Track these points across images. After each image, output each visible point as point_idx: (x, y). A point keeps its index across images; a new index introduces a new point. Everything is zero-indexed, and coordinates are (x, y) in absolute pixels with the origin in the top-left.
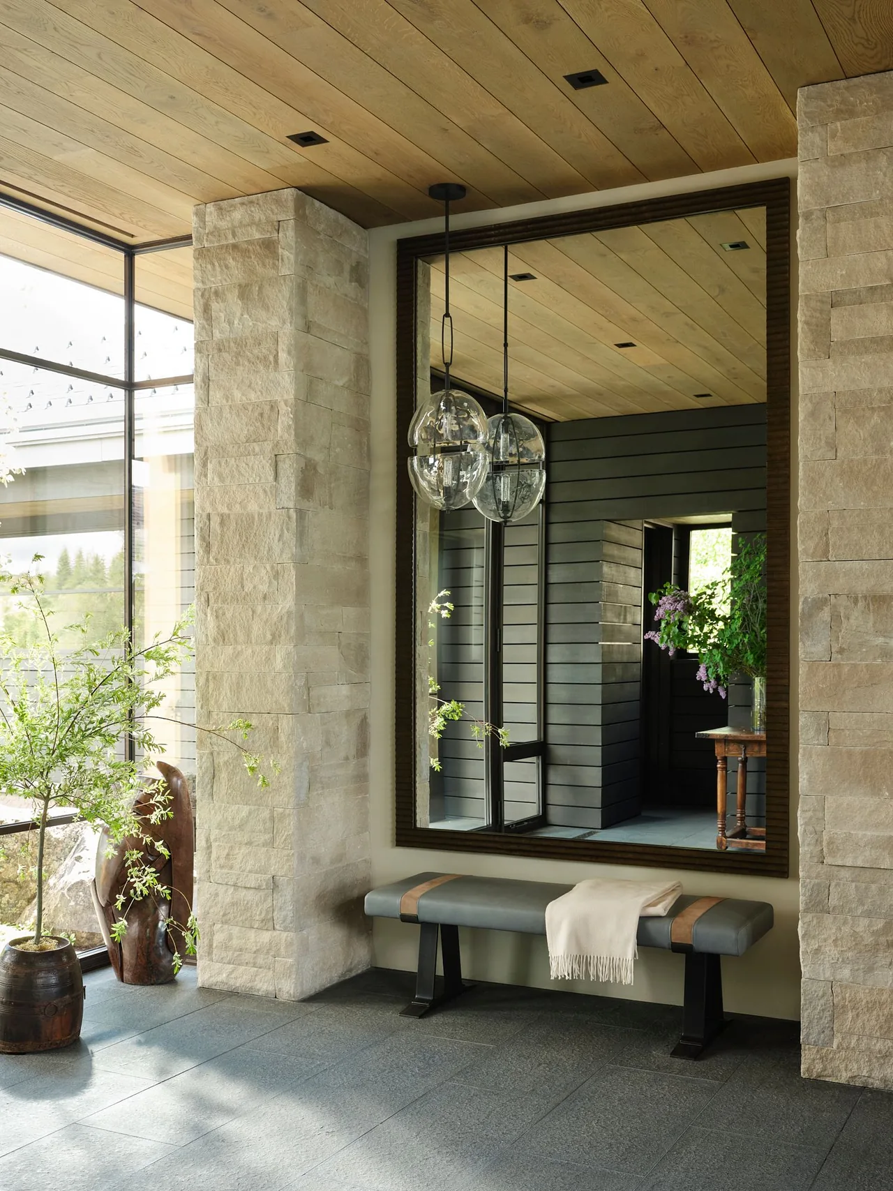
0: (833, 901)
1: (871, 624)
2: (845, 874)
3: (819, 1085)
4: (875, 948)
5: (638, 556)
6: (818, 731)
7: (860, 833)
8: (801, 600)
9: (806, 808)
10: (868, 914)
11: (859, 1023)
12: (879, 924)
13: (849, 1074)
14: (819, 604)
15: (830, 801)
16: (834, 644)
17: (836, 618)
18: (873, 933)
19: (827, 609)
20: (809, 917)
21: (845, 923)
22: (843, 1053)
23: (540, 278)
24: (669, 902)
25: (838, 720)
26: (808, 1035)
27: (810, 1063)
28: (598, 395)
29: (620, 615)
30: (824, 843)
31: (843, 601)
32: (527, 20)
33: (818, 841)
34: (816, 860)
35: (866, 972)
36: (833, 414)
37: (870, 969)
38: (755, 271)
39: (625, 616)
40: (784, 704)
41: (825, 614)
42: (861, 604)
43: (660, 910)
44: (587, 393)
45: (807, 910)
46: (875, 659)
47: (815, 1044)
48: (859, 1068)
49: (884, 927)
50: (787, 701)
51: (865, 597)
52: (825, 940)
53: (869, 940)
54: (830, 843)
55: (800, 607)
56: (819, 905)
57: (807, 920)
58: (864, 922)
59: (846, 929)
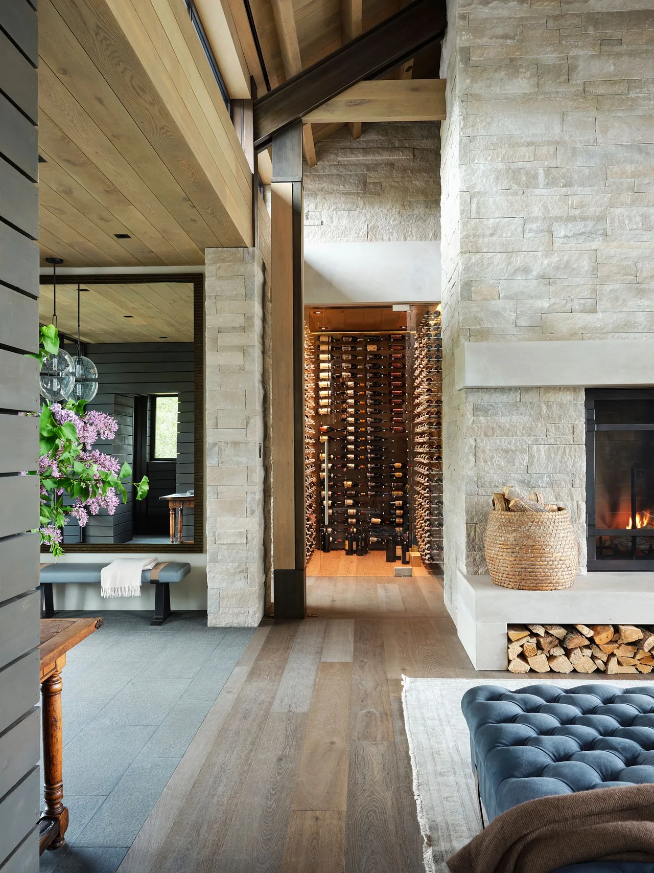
0: (219, 558)
1: (233, 453)
2: (224, 547)
3: (215, 629)
4: (235, 574)
5: (131, 411)
6: (214, 493)
7: (229, 531)
8: (207, 443)
9: (209, 523)
10: (232, 561)
11: (229, 603)
12: (236, 564)
13: (226, 623)
14: (215, 444)
15: (218, 519)
16: (219, 460)
17: (221, 450)
18: (234, 569)
19: (217, 447)
20: (211, 564)
21: (224, 565)
22: (223, 615)
23: (91, 291)
24: (153, 564)
25: (221, 489)
26: (210, 610)
27: (211, 621)
28: (113, 334)
29: (122, 440)
30: (216, 536)
31: (223, 443)
32: (102, 219)
33: (214, 535)
34: (213, 542)
35: (231, 583)
36: (219, 373)
37: (233, 582)
38: (189, 297)
39: (125, 441)
40: (201, 483)
41: (216, 449)
42: (229, 445)
43: (150, 567)
44: (107, 332)
45: (209, 562)
46: (234, 465)
47: (213, 613)
48: (229, 620)
49: (238, 566)
50: (203, 482)
51: (231, 442)
52: (217, 573)
53: (232, 571)
54: (218, 535)
55: (207, 446)
56: (214, 560)
57: (210, 565)
58: (230, 564)
59: (224, 568)
